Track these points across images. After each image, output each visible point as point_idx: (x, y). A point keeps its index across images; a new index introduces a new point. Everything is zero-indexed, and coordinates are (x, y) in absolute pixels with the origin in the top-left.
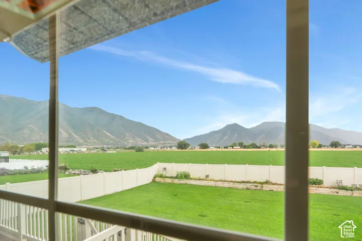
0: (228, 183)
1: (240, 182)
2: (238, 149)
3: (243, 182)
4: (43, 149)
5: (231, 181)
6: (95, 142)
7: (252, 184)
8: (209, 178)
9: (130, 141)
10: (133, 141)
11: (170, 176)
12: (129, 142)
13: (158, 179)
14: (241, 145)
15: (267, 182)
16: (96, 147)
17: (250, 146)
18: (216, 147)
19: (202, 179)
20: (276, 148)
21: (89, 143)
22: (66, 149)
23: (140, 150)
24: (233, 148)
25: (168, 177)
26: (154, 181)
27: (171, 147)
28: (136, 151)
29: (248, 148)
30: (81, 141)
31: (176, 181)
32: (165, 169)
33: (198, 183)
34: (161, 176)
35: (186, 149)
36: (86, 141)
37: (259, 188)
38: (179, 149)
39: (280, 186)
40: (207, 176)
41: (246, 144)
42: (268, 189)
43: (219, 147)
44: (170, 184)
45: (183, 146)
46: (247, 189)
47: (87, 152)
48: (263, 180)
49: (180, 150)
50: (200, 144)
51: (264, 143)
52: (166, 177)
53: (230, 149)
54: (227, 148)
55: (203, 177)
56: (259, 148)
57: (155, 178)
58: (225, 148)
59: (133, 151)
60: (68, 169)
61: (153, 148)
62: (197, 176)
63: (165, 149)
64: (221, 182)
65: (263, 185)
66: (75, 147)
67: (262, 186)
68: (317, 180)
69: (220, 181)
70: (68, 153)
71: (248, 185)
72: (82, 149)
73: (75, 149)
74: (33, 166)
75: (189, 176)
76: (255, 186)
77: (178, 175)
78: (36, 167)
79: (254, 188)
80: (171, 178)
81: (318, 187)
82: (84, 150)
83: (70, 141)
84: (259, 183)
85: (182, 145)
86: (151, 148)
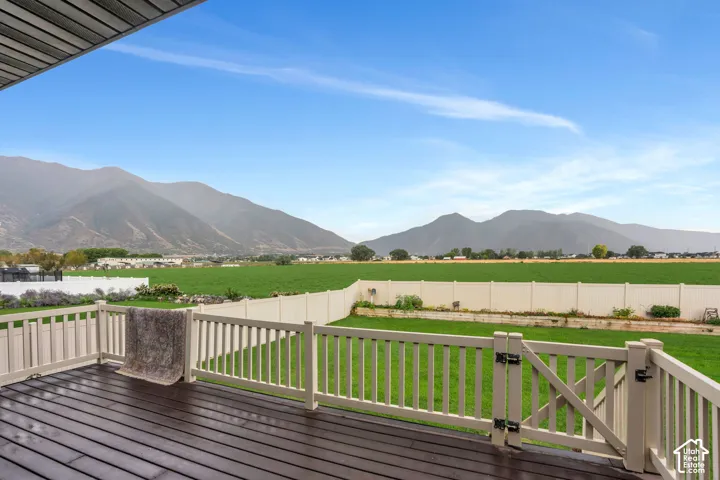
0: (499, 316)
1: (522, 314)
2: (461, 260)
3: (530, 314)
4: (99, 260)
5: (503, 313)
6: (194, 248)
7: (547, 318)
8: (461, 308)
9: (261, 246)
10: (265, 246)
11: (384, 304)
12: (259, 248)
13: (360, 311)
14: (468, 253)
15: (574, 314)
16: (197, 256)
17: (483, 254)
18: (421, 257)
19: (448, 310)
20: (530, 258)
21: (185, 249)
22: (144, 260)
23: (283, 261)
24: (452, 258)
25: (381, 307)
26: (353, 313)
27: (338, 257)
28: (278, 264)
29: (480, 258)
30: (169, 246)
31: (398, 314)
32: (373, 291)
33: (441, 316)
34: (367, 305)
35: (367, 260)
36: (180, 247)
37: (559, 324)
38: (354, 259)
39: (599, 321)
40: (456, 304)
41: (475, 250)
42: (579, 326)
43: (426, 257)
44: (385, 318)
45: (362, 255)
46: (537, 326)
47: (184, 266)
48: (566, 310)
49: (356, 262)
50: (392, 250)
51: (509, 250)
52: (377, 307)
53: (448, 261)
54: (441, 258)
55: (448, 305)
56: (501, 258)
57: (354, 308)
58: (437, 258)
59: (273, 263)
60: (180, 294)
61: (305, 259)
62: (436, 304)
63: (328, 260)
64: (486, 315)
65: (569, 319)
66: (160, 257)
67: (566, 322)
68: (670, 308)
69: (482, 312)
70: (151, 267)
71: (539, 320)
72: (173, 260)
73: (161, 260)
74: (113, 289)
75: (421, 303)
76: (553, 321)
77: (399, 302)
78: (117, 291)
79: (551, 324)
80: (387, 307)
81: (674, 321)
82: (178, 262)
83: (148, 246)
84: (559, 315)
85: (361, 253)
86: (301, 259)
